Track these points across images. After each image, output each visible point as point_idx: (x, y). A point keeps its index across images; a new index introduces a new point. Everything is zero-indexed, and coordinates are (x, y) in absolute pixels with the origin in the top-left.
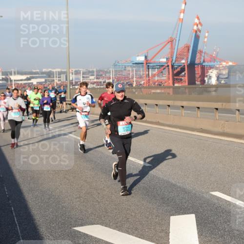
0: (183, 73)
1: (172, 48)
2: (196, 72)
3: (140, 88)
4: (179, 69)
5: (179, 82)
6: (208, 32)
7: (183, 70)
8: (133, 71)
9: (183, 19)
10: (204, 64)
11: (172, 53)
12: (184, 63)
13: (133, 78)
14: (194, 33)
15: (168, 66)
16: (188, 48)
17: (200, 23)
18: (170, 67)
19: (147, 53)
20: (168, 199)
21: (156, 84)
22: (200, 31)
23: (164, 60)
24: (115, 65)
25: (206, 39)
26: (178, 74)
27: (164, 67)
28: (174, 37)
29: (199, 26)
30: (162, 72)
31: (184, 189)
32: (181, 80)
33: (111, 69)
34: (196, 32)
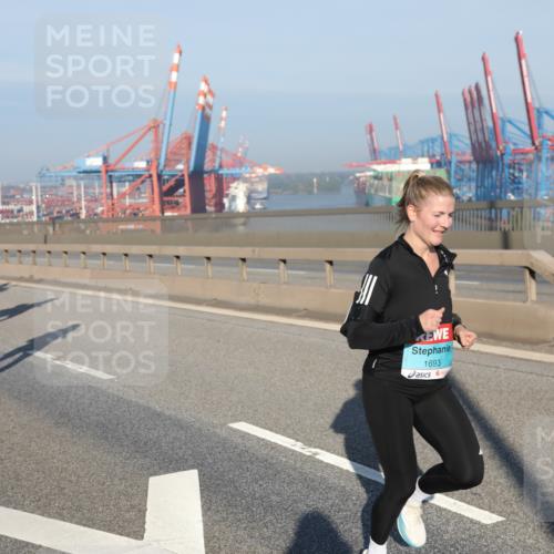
0: (181, 190)
1: (157, 141)
2: (207, 188)
3: (95, 222)
4: (172, 182)
5: (173, 208)
6: (226, 109)
7: (180, 183)
8: (79, 187)
9: (176, 83)
10: (220, 172)
11: (157, 150)
12: (181, 171)
13: (79, 200)
14: (200, 112)
15: (150, 176)
16: (189, 139)
17: (210, 91)
18: (155, 178)
19: (108, 151)
20: (145, 444)
21: (128, 212)
22: (210, 107)
23: (143, 165)
24: (41, 176)
25: (223, 124)
26: (172, 191)
27: (143, 178)
28: (160, 118)
29: (209, 97)
30: (138, 189)
31: (179, 421)
32: (177, 203)
33: (33, 185)
34: (203, 109)
